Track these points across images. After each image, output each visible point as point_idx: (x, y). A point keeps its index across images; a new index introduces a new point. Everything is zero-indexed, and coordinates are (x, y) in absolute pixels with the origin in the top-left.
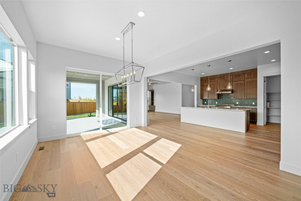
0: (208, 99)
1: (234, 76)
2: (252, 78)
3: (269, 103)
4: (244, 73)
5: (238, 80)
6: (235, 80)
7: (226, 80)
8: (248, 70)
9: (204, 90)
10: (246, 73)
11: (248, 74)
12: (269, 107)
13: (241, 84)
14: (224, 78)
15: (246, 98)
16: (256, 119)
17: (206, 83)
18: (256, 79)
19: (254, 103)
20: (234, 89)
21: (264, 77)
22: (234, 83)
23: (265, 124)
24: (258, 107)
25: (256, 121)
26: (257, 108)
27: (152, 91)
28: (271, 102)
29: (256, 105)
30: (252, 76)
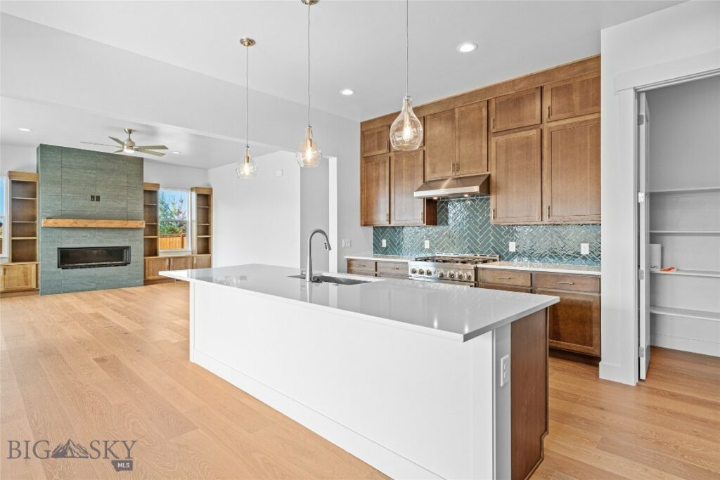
0: (387, 224)
1: (493, 105)
2: (577, 108)
3: (657, 247)
4: (536, 86)
5: (512, 126)
6: (499, 127)
7: (459, 128)
8: (559, 69)
9: (374, 184)
10: (547, 88)
11: (557, 89)
12: (658, 271)
13: (527, 144)
14: (453, 118)
15: (546, 220)
16: (595, 341)
17: (380, 147)
18: (595, 116)
19: (585, 249)
20: (493, 172)
21: (638, 94)
22: (493, 140)
23: (643, 376)
24: (605, 271)
25: (595, 353)
26: (598, 278)
27: (205, 192)
28: (668, 240)
29: (595, 257)
30: (576, 98)
